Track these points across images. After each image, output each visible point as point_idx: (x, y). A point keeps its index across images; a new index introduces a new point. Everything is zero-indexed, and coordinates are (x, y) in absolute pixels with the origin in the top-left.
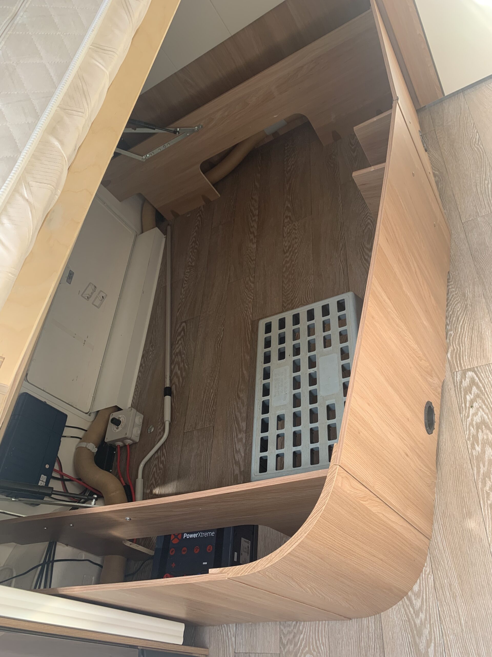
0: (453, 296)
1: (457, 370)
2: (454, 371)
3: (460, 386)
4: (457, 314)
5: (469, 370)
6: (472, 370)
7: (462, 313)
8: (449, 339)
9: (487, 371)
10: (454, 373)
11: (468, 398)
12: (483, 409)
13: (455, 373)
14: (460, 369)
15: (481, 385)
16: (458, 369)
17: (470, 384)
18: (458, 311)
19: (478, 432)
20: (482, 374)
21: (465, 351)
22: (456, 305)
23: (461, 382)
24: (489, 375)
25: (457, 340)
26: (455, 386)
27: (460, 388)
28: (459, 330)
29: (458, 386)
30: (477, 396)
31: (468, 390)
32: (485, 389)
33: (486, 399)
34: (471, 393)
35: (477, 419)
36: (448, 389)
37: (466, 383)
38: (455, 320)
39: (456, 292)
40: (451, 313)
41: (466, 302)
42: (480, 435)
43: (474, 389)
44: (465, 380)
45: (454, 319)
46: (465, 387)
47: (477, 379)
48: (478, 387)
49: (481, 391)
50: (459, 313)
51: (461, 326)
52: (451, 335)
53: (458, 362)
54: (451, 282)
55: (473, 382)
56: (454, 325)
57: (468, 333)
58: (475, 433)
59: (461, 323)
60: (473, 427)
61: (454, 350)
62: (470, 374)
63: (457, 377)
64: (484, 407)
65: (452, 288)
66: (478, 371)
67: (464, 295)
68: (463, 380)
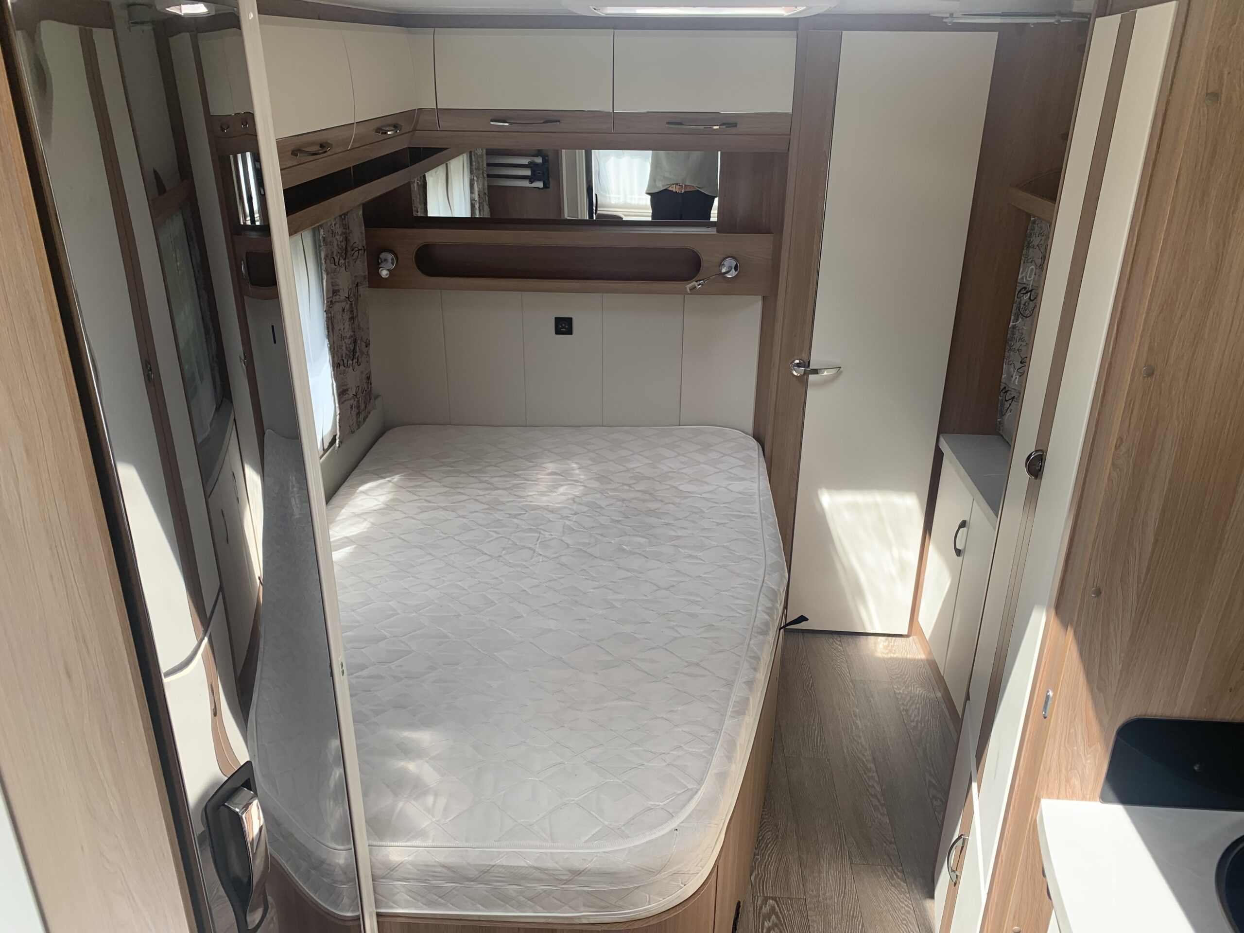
0: (765, 822)
1: (759, 895)
2: (755, 895)
3: (760, 911)
4: (767, 841)
5: (772, 898)
6: (774, 899)
7: (772, 842)
8: (755, 863)
9: (789, 905)
10: (755, 897)
11: (766, 924)
13: (757, 897)
14: (761, 894)
15: (781, 916)
16: (760, 894)
17: (770, 912)
18: (768, 839)
20: (783, 906)
21: (770, 880)
22: (767, 832)
23: (761, 908)
24: (790, 909)
25: (763, 866)
26: (754, 910)
27: (760, 913)
28: (767, 857)
29: (758, 911)
30: (775, 925)
31: (768, 917)
32: (784, 920)
34: (770, 921)
36: (747, 912)
37: (766, 909)
38: (763, 847)
39: (769, 820)
40: (760, 838)
41: (777, 833)
43: (773, 917)
44: (765, 907)
45: (763, 845)
46: (765, 913)
47: (777, 909)
48: (777, 917)
49: (780, 921)
50: (768, 841)
51: (769, 854)
52: (757, 858)
53: (761, 887)
54: (766, 808)
55: (773, 909)
56: (762, 850)
57: (775, 862)
59: (769, 851)
61: (758, 874)
62: (771, 902)
63: (757, 901)
65: (766, 815)
66: (780, 902)
67: (776, 825)
68: (763, 906)
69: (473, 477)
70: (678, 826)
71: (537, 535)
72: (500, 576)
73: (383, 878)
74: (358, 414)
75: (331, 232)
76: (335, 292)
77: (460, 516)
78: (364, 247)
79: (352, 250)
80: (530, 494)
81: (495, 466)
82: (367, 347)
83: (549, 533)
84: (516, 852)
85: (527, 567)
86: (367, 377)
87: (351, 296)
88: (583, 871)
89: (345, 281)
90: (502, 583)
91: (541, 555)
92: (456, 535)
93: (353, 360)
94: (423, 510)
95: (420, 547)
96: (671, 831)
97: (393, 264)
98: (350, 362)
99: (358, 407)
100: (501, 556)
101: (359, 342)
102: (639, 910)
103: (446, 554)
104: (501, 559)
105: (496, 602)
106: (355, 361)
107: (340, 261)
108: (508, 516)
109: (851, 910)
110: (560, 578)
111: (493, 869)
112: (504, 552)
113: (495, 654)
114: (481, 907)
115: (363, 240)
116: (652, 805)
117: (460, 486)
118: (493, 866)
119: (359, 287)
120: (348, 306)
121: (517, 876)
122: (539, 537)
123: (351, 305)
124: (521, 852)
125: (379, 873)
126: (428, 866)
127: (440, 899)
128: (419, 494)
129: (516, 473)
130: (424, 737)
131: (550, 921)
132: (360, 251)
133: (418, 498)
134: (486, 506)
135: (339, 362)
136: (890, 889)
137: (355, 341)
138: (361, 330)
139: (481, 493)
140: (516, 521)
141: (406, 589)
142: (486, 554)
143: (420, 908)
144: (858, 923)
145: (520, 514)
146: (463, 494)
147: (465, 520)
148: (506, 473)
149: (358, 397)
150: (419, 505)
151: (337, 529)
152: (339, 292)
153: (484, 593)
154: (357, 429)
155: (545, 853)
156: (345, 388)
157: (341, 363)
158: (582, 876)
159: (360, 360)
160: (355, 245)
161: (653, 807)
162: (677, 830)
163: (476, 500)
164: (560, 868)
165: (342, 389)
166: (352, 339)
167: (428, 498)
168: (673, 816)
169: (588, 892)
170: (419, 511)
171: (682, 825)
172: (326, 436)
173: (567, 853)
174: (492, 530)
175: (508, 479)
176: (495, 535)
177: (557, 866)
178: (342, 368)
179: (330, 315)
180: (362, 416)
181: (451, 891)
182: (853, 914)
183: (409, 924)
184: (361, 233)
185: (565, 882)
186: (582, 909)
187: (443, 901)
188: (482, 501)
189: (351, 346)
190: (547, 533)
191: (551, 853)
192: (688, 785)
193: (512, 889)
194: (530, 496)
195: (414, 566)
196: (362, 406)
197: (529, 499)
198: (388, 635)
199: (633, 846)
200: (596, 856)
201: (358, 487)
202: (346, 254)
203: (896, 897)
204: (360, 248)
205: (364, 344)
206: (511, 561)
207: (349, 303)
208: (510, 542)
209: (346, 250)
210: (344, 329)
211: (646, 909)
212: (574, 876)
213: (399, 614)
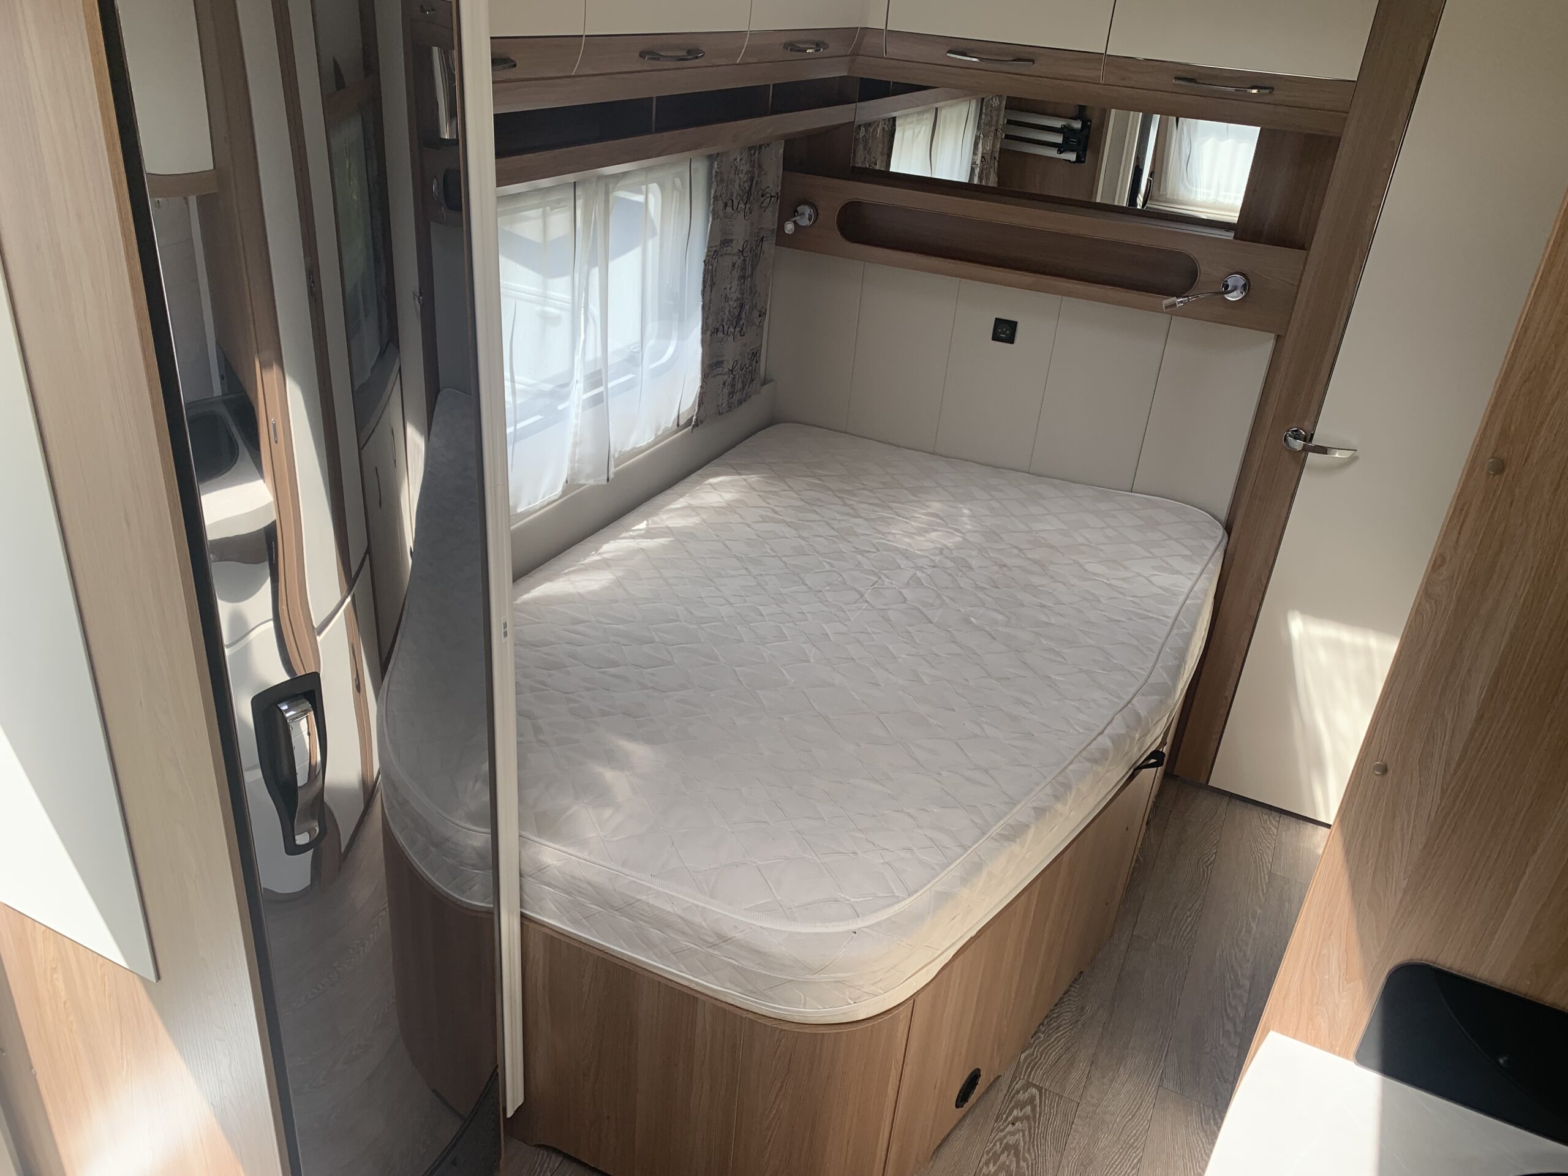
0: (1070, 1000)
1: (1022, 1077)
2: (1017, 1075)
3: (1014, 1094)
4: (1061, 1021)
5: (1037, 1087)
6: (1040, 1089)
7: (1067, 1025)
8: (1034, 1041)
9: (1055, 1101)
10: (1016, 1077)
11: (1015, 1112)
12: (1024, 1135)
13: (1018, 1079)
14: (1025, 1078)
15: (1038, 1110)
16: (1024, 1077)
17: (1026, 1101)
18: (1064, 1020)
19: (1002, 1152)
20: (1047, 1100)
21: (1044, 1065)
22: (1067, 1012)
23: (1018, 1092)
24: (1054, 1107)
25: (1043, 1048)
26: (1008, 1091)
27: (1013, 1097)
28: (1053, 1039)
29: (1012, 1094)
30: (1027, 1118)
31: (1022, 1105)
32: (1040, 1116)
33: (1035, 1127)
34: (1021, 1110)
35: (1011, 1140)
36: (998, 1089)
37: (1022, 1096)
38: (1054, 1027)
39: (1076, 999)
40: (1055, 1016)
41: (1079, 1017)
42: (1003, 1158)
43: (1028, 1109)
44: (1024, 1093)
45: (1055, 1024)
46: (1019, 1100)
47: (1038, 1101)
48: (1034, 1110)
49: (1034, 1116)
50: (1063, 1022)
51: (1058, 1037)
52: (1039, 1037)
53: (1029, 1071)
54: (1078, 984)
55: (1031, 1100)
56: (1050, 1030)
57: (1061, 1048)
58: (999, 1152)
59: (1059, 1034)
60: (1001, 1144)
61: (1033, 1055)
62: (1034, 1091)
63: (1016, 1084)
64: (1027, 1133)
65: (1074, 991)
66: (1045, 1094)
67: (1083, 1008)
68: (1022, 1092)
69: (839, 497)
70: (859, 929)
71: (875, 579)
72: (809, 613)
73: (530, 876)
74: (732, 394)
75: (734, 167)
76: (726, 242)
77: (800, 537)
78: (778, 194)
79: (763, 196)
80: (893, 531)
81: (870, 491)
82: (760, 316)
83: (889, 581)
84: (667, 894)
85: (844, 611)
86: (753, 353)
87: (746, 250)
88: (730, 939)
89: (740, 230)
90: (806, 620)
91: (867, 602)
92: (785, 556)
93: (735, 328)
94: (764, 520)
95: (739, 559)
96: (848, 931)
97: (810, 220)
98: (732, 330)
99: (733, 386)
100: (821, 591)
101: (747, 307)
102: (790, 1010)
103: (763, 573)
104: (820, 594)
105: (789, 638)
106: (738, 329)
107: (740, 206)
108: (854, 550)
109: (1132, 1137)
110: (874, 633)
111: (637, 903)
112: (827, 588)
113: (758, 692)
114: (624, 944)
115: (778, 186)
116: (842, 898)
117: (819, 503)
118: (638, 900)
119: (764, 242)
120: (739, 262)
121: (661, 922)
122: (877, 582)
123: (744, 261)
124: (673, 896)
125: (526, 869)
126: (573, 877)
127: (584, 920)
128: (768, 501)
129: (890, 505)
130: (639, 752)
131: (693, 986)
132: (773, 199)
133: (766, 505)
134: (835, 533)
135: (718, 326)
136: (1198, 1133)
137: (742, 306)
138: (757, 295)
139: (839, 517)
140: (859, 557)
141: (701, 597)
142: (806, 585)
143: (564, 924)
144: (1134, 1155)
145: (869, 552)
146: (817, 513)
147: (803, 543)
148: (877, 502)
149: (734, 373)
150: (764, 513)
151: (664, 517)
152: (732, 242)
153: (780, 625)
154: (727, 412)
155: (697, 906)
156: (720, 359)
157: (721, 329)
158: (728, 944)
159: (744, 329)
160: (768, 190)
161: (840, 900)
162: (855, 933)
163: (828, 524)
164: (706, 927)
165: (716, 360)
166: (739, 302)
167: (777, 509)
168: (859, 916)
169: (733, 966)
170: (761, 519)
171: (865, 930)
172: (683, 413)
173: (720, 913)
174: (828, 560)
175: (876, 509)
176: (828, 567)
177: (704, 924)
178: (720, 334)
179: (710, 267)
180: (736, 397)
181: (595, 914)
182: (1134, 1142)
183: (552, 937)
184: (778, 177)
185: (711, 945)
186: (728, 985)
187: (586, 923)
188: (834, 526)
189: (735, 310)
190: (888, 580)
191: (704, 908)
192: (895, 891)
193: (655, 934)
194: (893, 534)
195: (722, 577)
196: (739, 386)
197: (890, 537)
198: (657, 639)
199: (796, 932)
200: (751, 928)
201: (708, 479)
202: (748, 198)
203: (1201, 1146)
204: (772, 195)
205: (758, 313)
206: (829, 600)
207: (742, 258)
208: (840, 579)
209: (751, 193)
210: (730, 289)
211: (800, 1012)
212: (720, 941)
213: (680, 621)
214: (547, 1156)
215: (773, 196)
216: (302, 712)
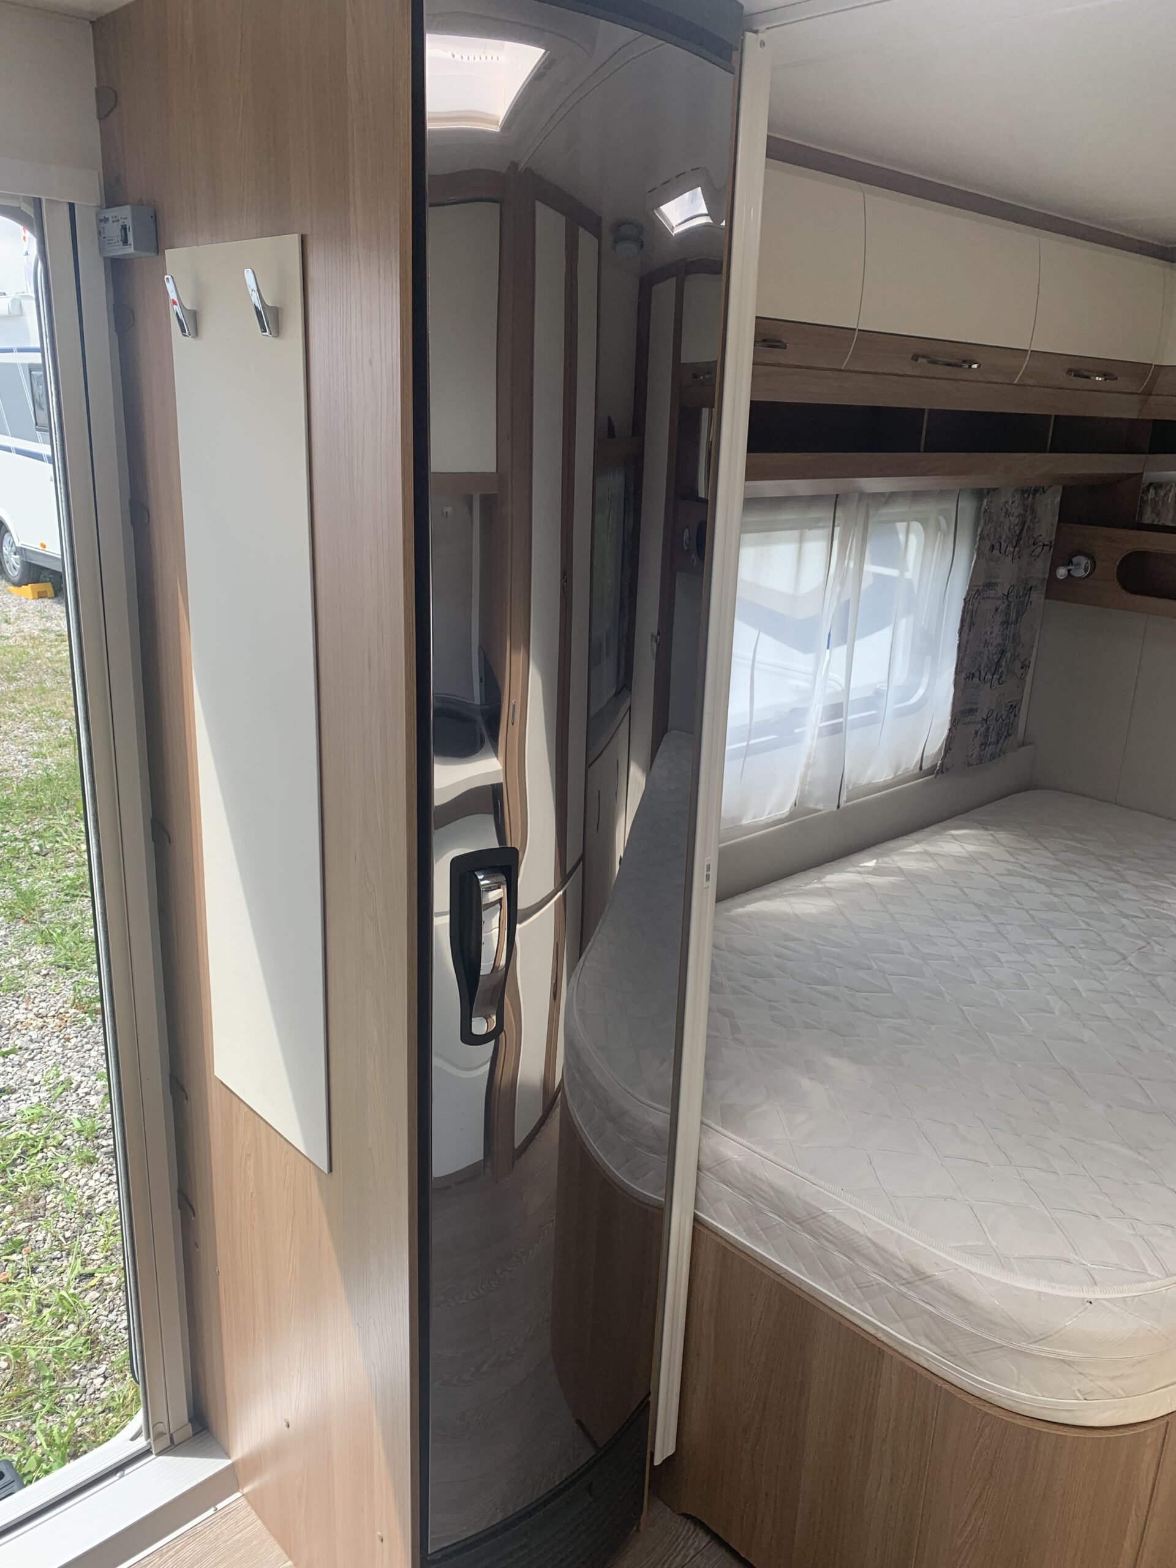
69: (1104, 862)
70: (1096, 1299)
71: (1142, 944)
72: (1056, 966)
73: (708, 1170)
74: (984, 744)
75: (1004, 510)
76: (989, 585)
77: (1052, 893)
78: (1051, 543)
79: (1034, 544)
80: (1169, 901)
81: (1142, 860)
82: (1022, 668)
83: (1161, 947)
84: (858, 1212)
85: (1100, 970)
86: (1012, 706)
87: (1012, 594)
88: (929, 1277)
89: (1007, 574)
90: (1054, 973)
91: (1131, 965)
92: (1031, 909)
93: (993, 675)
94: (1010, 873)
95: (978, 906)
96: (1083, 1299)
97: (1086, 571)
98: (989, 676)
99: (986, 736)
100: (1074, 947)
101: (1008, 655)
102: (996, 1387)
103: (1004, 922)
104: (1072, 950)
105: (1030, 987)
106: (996, 676)
107: (1008, 550)
108: (1117, 912)
110: (1137, 996)
111: (823, 1216)
112: (1081, 945)
113: (988, 1034)
114: (804, 1271)
115: (1052, 534)
116: (1075, 1260)
117: (1078, 865)
118: (825, 1213)
119: (1032, 592)
120: (1003, 607)
121: (849, 1245)
122: (1143, 947)
123: (1009, 605)
124: (864, 1216)
125: (706, 1161)
126: (755, 1176)
127: (761, 1233)
128: (1019, 857)
129: (1166, 875)
130: (842, 1067)
131: (880, 1335)
132: (1045, 548)
133: (1013, 860)
134: (1095, 895)
135: (973, 671)
137: (1003, 652)
138: (1021, 645)
139: (1101, 880)
140: (1124, 921)
141: (930, 936)
142: (1055, 939)
143: (736, 1232)
145: (1137, 917)
146: (1075, 874)
147: (1056, 900)
148: (1151, 871)
149: (988, 723)
150: (1011, 868)
151: (896, 858)
152: (997, 585)
153: (1022, 973)
154: (977, 764)
155: (892, 1232)
156: (974, 707)
157: (977, 674)
158: (926, 1284)
159: (1003, 678)
160: (1040, 538)
161: (1074, 1262)
162: (1091, 1303)
163: (1087, 885)
164: (901, 1257)
165: (969, 707)
166: (999, 648)
167: (1027, 865)
168: (1096, 1285)
169: (930, 1314)
170: (1006, 873)
171: (1105, 1303)
172: (927, 756)
173: (919, 1245)
174: (1084, 919)
175: (1146, 876)
176: (1084, 926)
177: (899, 1254)
178: (976, 680)
179: (970, 607)
180: (989, 750)
181: (774, 1225)
183: (725, 1247)
184: (1052, 524)
185: (904, 1282)
186: (924, 1341)
187: (764, 1237)
188: (1096, 889)
189: (995, 656)
190: (1158, 946)
191: (899, 1235)
192: (1149, 1269)
193: (840, 1259)
194: (1168, 903)
195: (957, 920)
196: (993, 737)
197: (1165, 905)
198: (875, 967)
199: (1012, 1286)
200: (956, 1269)
201: (951, 830)
202: (1018, 541)
204: (1046, 543)
205: (1020, 665)
206: (1083, 957)
207: (1006, 603)
208: (1098, 939)
209: (1021, 537)
210: (991, 633)
211: (1011, 1395)
212: (916, 1278)
213: (903, 954)
214: (693, 1532)
215: (1046, 545)
216: (496, 883)
